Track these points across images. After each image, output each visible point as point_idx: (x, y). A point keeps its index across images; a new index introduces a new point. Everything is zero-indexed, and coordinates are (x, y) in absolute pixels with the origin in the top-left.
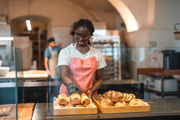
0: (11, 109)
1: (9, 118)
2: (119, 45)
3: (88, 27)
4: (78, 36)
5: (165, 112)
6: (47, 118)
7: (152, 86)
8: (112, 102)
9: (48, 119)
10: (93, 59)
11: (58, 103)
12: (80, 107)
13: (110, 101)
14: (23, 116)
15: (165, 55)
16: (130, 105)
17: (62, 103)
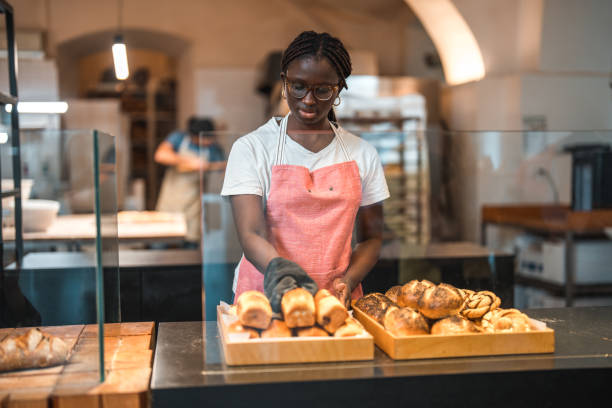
0: (77, 343)
1: (73, 373)
2: (422, 127)
3: (331, 59)
4: (296, 91)
5: (607, 355)
6: (204, 373)
7: (532, 266)
8: (422, 319)
9: (208, 376)
10: (349, 168)
11: (238, 323)
12: (315, 335)
13: (415, 315)
14: (121, 366)
15: (577, 163)
16: (485, 328)
17: (254, 323)
